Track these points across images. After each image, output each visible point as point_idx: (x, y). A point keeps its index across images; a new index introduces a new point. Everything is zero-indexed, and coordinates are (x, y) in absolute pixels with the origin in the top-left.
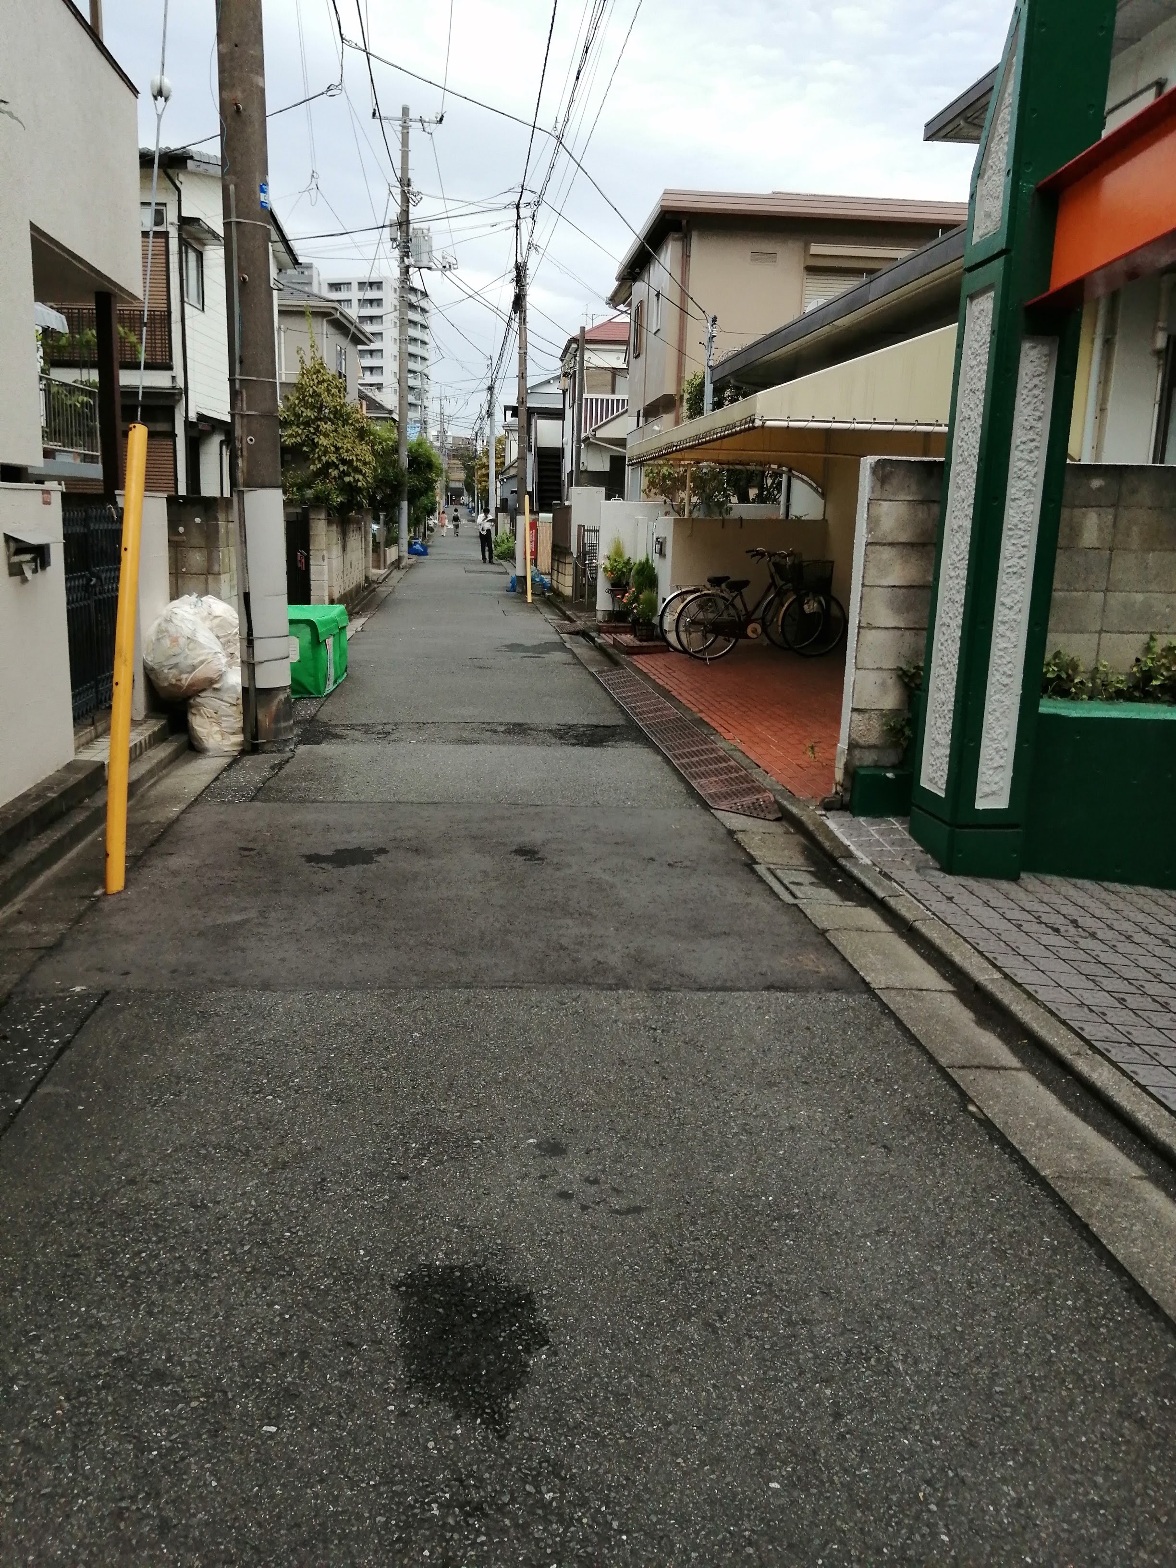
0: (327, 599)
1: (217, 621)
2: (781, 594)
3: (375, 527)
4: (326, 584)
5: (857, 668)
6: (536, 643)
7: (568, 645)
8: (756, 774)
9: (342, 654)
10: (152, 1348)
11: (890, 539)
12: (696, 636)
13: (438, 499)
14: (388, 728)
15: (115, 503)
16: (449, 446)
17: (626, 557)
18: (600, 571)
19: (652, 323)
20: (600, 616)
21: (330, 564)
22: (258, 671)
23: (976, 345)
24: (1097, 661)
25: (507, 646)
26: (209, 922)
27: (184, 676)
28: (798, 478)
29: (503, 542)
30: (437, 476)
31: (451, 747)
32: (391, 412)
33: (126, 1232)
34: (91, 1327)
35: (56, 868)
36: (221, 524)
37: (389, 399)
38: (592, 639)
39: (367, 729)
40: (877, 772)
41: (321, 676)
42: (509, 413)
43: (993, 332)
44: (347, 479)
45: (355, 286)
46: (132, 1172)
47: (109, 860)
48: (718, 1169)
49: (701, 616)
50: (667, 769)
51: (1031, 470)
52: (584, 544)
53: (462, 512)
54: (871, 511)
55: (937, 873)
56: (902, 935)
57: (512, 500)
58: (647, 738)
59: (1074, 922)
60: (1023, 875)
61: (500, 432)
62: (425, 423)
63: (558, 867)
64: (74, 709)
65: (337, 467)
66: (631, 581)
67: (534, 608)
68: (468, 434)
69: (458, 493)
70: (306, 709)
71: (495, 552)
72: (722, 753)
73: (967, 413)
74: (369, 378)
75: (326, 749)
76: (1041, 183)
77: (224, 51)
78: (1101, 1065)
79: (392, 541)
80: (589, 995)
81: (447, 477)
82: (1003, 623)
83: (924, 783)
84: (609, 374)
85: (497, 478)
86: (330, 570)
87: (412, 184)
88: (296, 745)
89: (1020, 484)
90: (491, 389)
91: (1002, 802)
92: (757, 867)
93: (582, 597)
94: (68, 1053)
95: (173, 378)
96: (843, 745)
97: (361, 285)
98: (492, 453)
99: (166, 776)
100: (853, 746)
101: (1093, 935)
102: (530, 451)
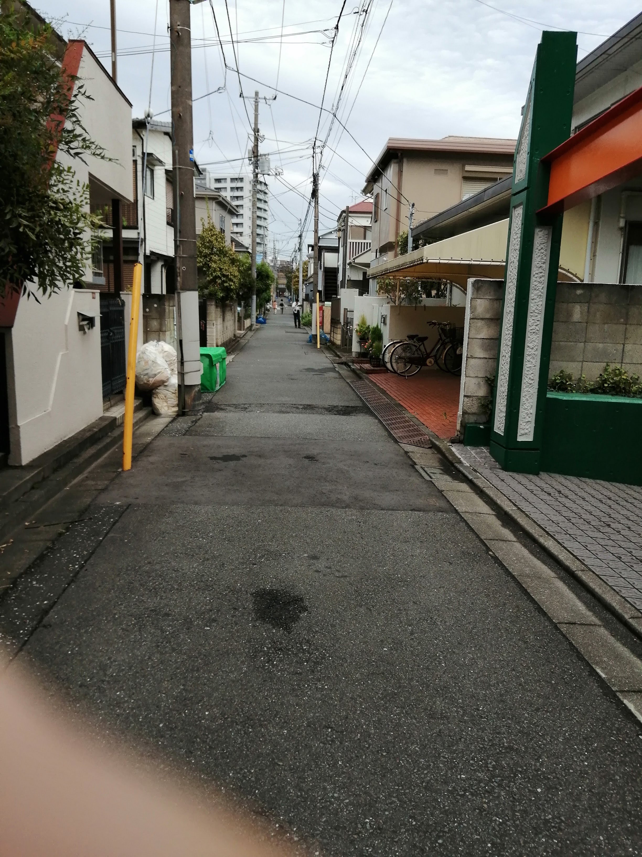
0: (215, 345)
1: (166, 353)
2: (444, 344)
3: (239, 309)
4: (215, 338)
5: (466, 377)
6: (321, 368)
7: (337, 369)
8: (421, 427)
9: (224, 371)
10: (163, 607)
11: (481, 317)
12: (401, 365)
13: (272, 294)
14: (246, 406)
15: (119, 297)
16: (278, 266)
17: (367, 325)
18: (354, 332)
19: (384, 204)
20: (354, 355)
21: (217, 328)
22: (186, 377)
23: (516, 229)
24: (581, 375)
25: (306, 369)
26: (170, 481)
27: (151, 379)
28: (454, 285)
29: (306, 317)
30: (272, 282)
31: (276, 414)
32: (247, 248)
33: (149, 577)
34: (141, 602)
35: (100, 461)
36: (167, 307)
37: (246, 241)
38: (349, 366)
39: (236, 406)
40: (475, 425)
41: (213, 381)
42: (310, 248)
43: (522, 224)
44: (226, 285)
45: (229, 180)
46: (149, 560)
47: (125, 456)
48: (379, 566)
49: (403, 355)
50: (380, 425)
51: (541, 286)
52: (347, 318)
53: (285, 300)
54: (472, 304)
55: (500, 470)
56: (477, 494)
57: (311, 294)
58: (372, 412)
59: (560, 492)
60: (541, 473)
61: (305, 258)
62: (266, 253)
63: (324, 463)
64: (103, 392)
65: (220, 278)
66: (370, 336)
67: (321, 351)
68: (289, 259)
69: (283, 290)
70: (207, 397)
71: (301, 322)
72: (407, 419)
73: (513, 259)
74: (236, 229)
75: (217, 414)
76: (543, 158)
77: (174, 89)
78: (550, 540)
79: (248, 316)
80: (333, 510)
81: (277, 283)
82: (529, 355)
83: (496, 430)
84: (363, 230)
85: (303, 283)
86: (217, 331)
87: (260, 131)
88: (203, 413)
89: (536, 292)
90: (300, 236)
91: (530, 438)
92: (416, 466)
93: (346, 345)
94: (117, 524)
95: (139, 233)
96: (460, 413)
97: (233, 180)
98: (301, 270)
99: (143, 425)
100: (464, 413)
101: (567, 497)
102: (321, 269)
